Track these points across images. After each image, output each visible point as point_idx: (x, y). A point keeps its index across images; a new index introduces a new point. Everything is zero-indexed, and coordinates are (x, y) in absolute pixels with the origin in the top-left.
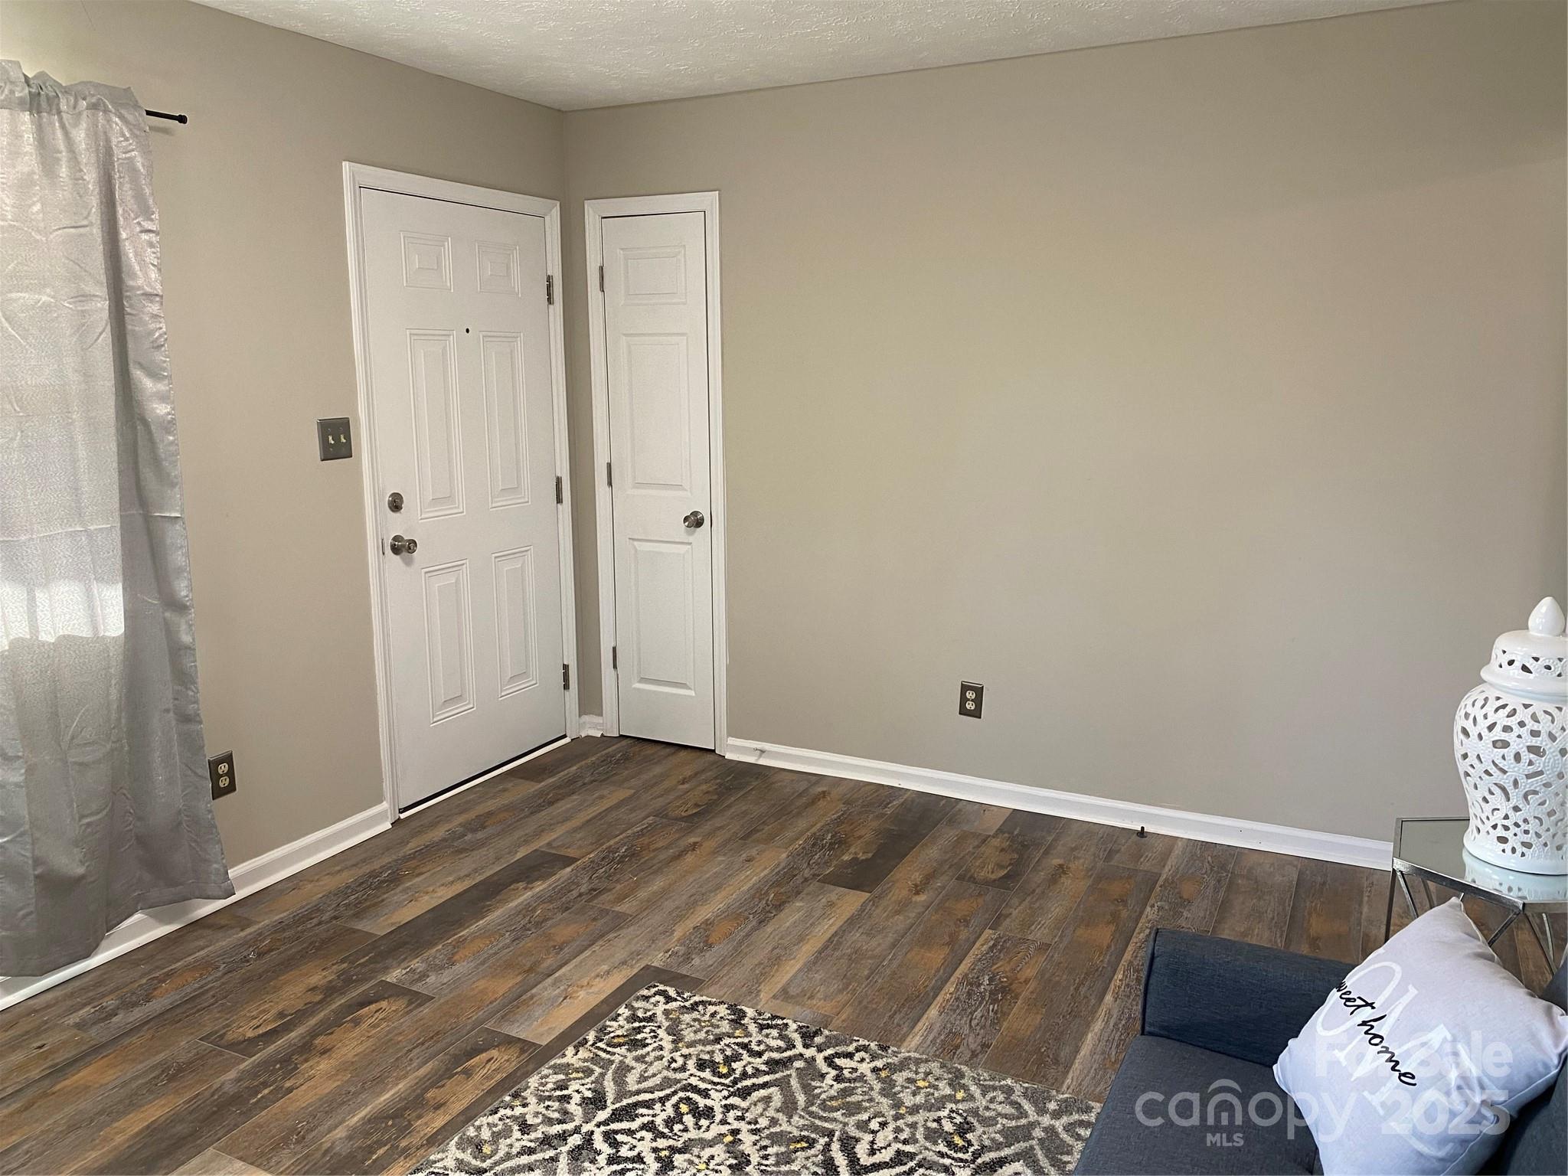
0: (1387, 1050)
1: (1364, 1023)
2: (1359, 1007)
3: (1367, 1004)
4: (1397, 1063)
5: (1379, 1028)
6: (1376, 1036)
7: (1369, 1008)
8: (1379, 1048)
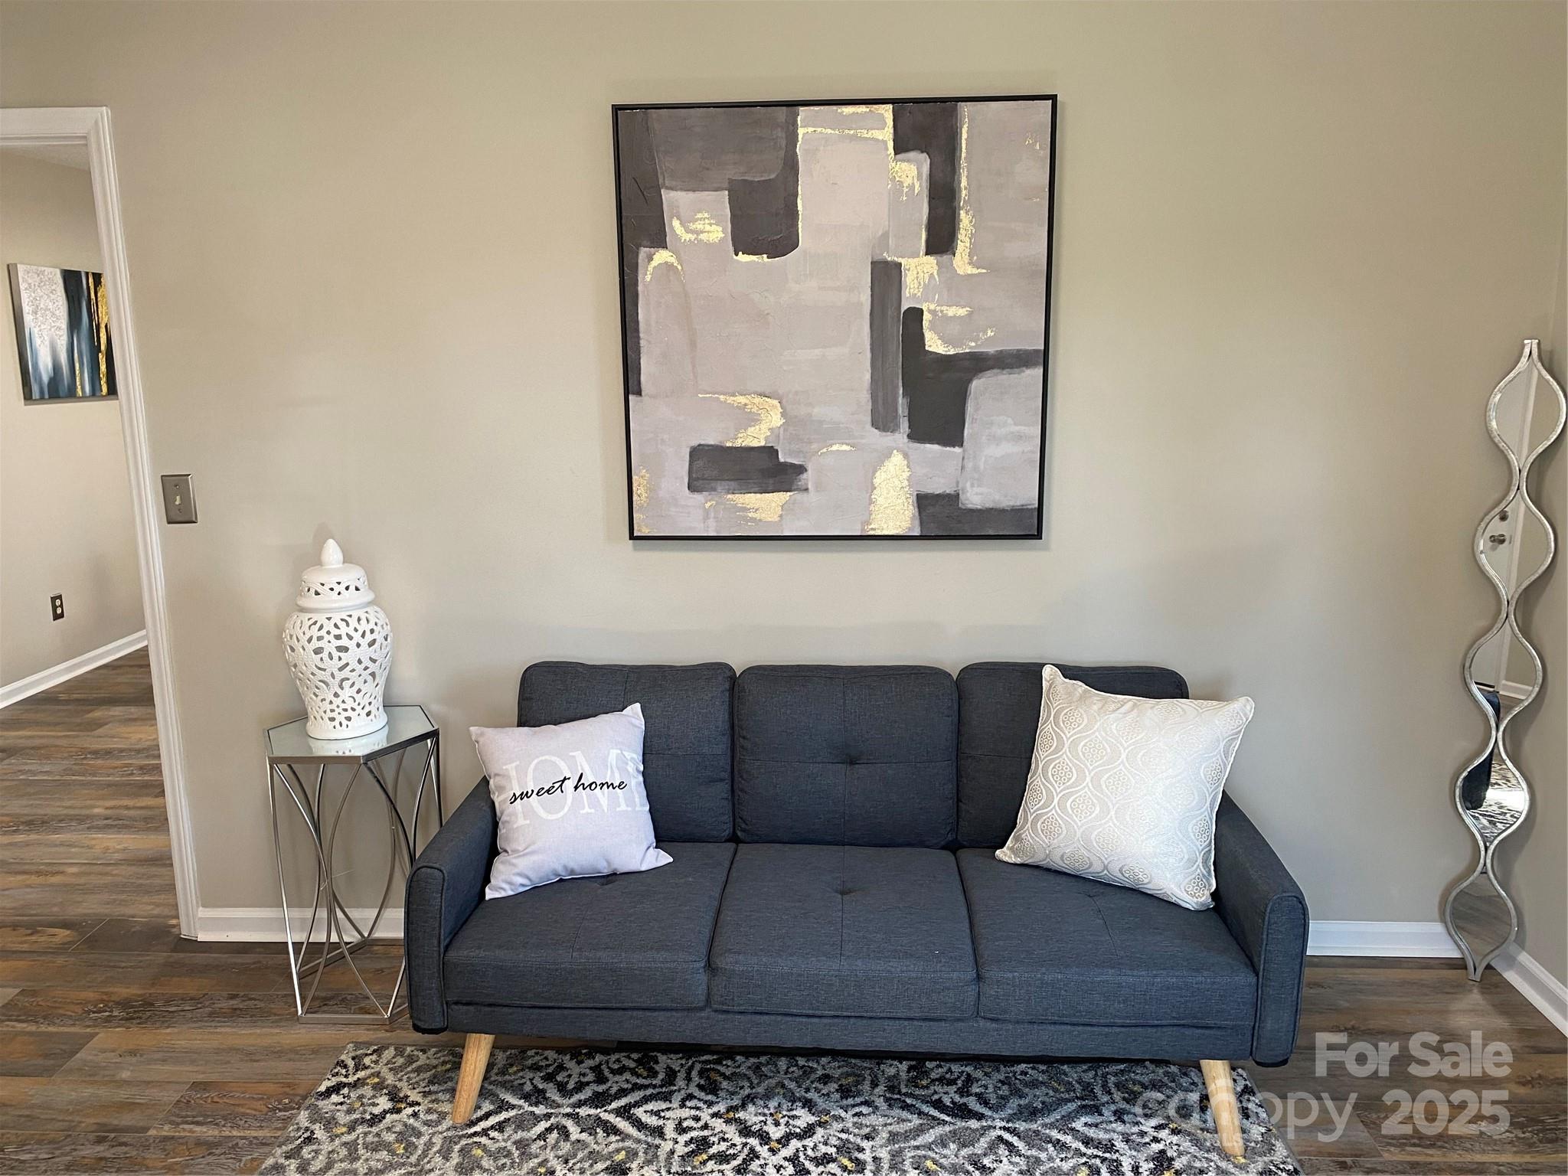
0: (603, 784)
1: (576, 788)
2: (561, 786)
3: (563, 781)
4: (612, 784)
5: (586, 781)
6: (590, 785)
7: (566, 781)
8: (599, 787)
